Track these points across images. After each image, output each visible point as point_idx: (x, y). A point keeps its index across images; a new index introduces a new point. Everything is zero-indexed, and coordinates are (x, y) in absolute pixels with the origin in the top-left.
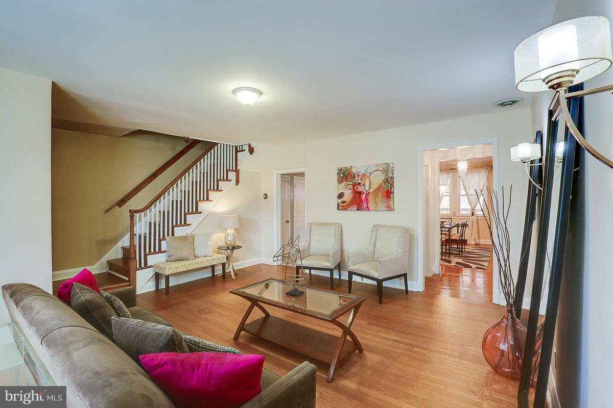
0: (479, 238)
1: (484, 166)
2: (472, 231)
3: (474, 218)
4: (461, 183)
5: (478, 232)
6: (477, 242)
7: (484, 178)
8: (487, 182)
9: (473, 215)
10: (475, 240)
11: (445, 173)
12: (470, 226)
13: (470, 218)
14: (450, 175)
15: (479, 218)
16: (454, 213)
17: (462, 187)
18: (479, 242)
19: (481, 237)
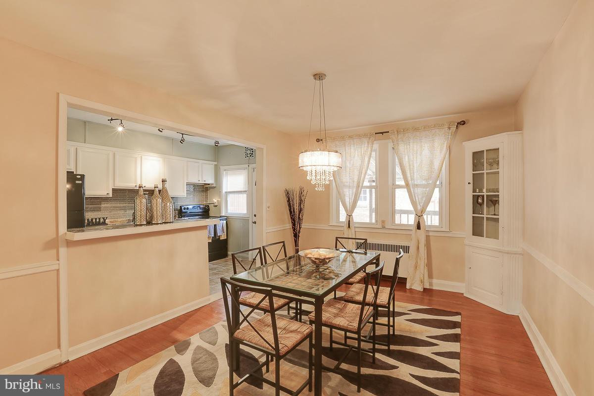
0: (430, 276)
1: (443, 125)
2: (417, 262)
3: (421, 234)
4: (397, 160)
5: (429, 265)
6: (427, 287)
7: (441, 150)
8: (447, 156)
9: (419, 227)
10: (422, 282)
11: (365, 140)
12: (412, 250)
13: (413, 233)
14: (376, 146)
15: (431, 234)
16: (383, 222)
17: (398, 170)
18: (431, 284)
19: (435, 272)
